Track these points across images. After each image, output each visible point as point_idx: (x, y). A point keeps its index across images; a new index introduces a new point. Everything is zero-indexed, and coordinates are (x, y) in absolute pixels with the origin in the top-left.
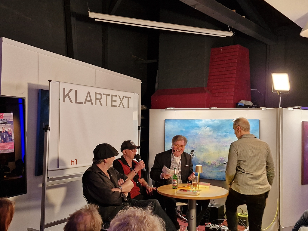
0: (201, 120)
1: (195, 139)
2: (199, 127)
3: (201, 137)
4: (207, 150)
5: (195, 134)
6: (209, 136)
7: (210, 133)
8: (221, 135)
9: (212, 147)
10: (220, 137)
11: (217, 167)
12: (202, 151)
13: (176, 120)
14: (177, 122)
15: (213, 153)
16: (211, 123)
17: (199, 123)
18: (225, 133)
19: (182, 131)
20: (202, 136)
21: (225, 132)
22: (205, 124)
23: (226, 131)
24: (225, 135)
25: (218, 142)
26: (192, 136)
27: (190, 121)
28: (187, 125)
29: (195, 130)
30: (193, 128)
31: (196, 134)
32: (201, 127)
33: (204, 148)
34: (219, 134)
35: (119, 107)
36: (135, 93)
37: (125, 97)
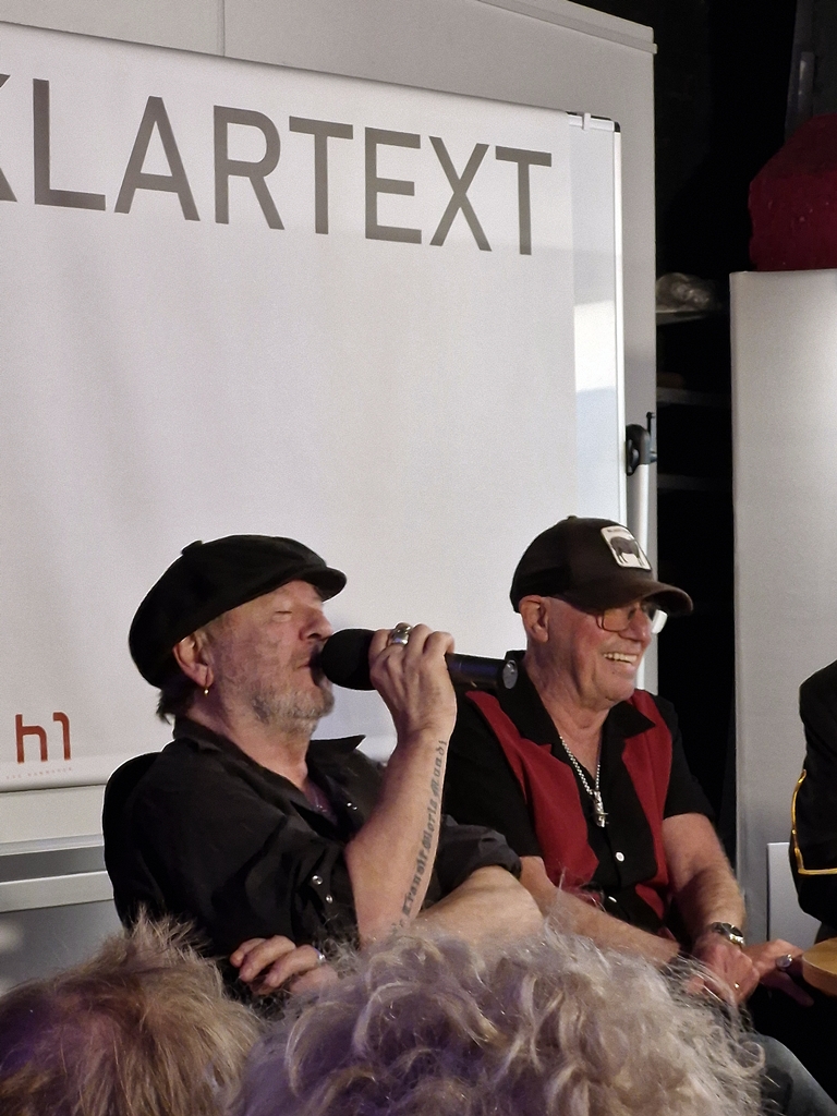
35: (438, 240)
36: (588, 116)
37: (491, 153)
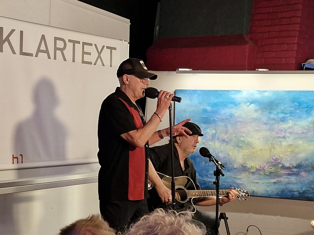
0: (240, 91)
1: (229, 126)
2: (236, 104)
4: (249, 145)
5: (228, 116)
6: (255, 120)
7: (255, 115)
8: (276, 117)
9: (259, 139)
10: (273, 122)
11: (268, 175)
12: (241, 147)
13: (195, 91)
14: (197, 95)
15: (261, 150)
16: (257, 96)
17: (237, 97)
18: (283, 115)
19: (205, 111)
20: (241, 120)
21: (283, 113)
22: (247, 99)
23: (285, 111)
25: (269, 130)
26: (222, 120)
27: (221, 92)
28: (214, 100)
29: (229, 110)
30: (224, 105)
31: (231, 116)
32: (240, 104)
33: (244, 141)
34: (272, 116)
35: (95, 64)
36: (123, 41)
37: (105, 47)
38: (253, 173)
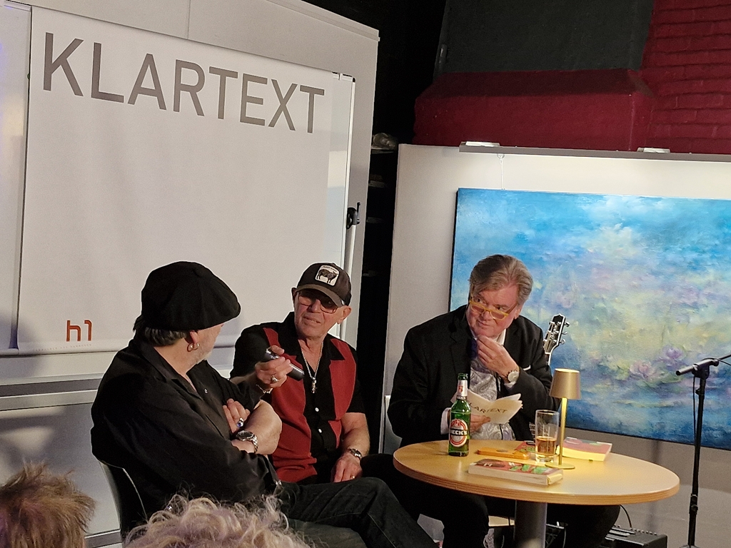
0: (601, 197)
1: (573, 274)
2: (590, 226)
3: (598, 265)
4: (614, 318)
5: (572, 251)
6: (631, 263)
7: (632, 252)
8: (679, 259)
9: (639, 306)
10: (672, 270)
11: (654, 389)
12: (598, 323)
13: (500, 193)
14: (504, 202)
15: (641, 331)
16: (639, 209)
17: (595, 211)
18: (695, 255)
19: (521, 238)
20: (601, 262)
21: (695, 250)
22: (616, 214)
23: (699, 246)
24: (696, 261)
25: (662, 287)
26: (559, 261)
28: (542, 215)
29: (573, 238)
30: (564, 228)
31: (579, 252)
32: (599, 225)
33: (604, 310)
34: (671, 256)
35: (272, 125)
36: (341, 75)
37: (298, 88)
38: (621, 383)
